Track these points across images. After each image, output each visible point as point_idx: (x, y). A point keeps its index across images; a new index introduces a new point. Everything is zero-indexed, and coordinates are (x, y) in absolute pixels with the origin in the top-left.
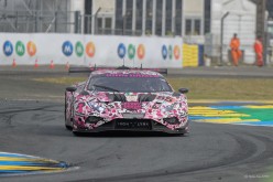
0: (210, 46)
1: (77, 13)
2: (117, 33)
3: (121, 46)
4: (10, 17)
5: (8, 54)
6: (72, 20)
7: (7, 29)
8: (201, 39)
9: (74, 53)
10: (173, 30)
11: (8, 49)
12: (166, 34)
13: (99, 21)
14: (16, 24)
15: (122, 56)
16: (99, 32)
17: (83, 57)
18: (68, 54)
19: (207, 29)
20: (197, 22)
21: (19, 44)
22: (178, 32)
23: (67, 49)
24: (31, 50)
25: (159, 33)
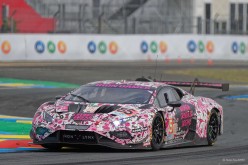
1: (199, 19)
4: (147, 22)
5: (145, 51)
13: (217, 24)
14: (151, 28)
15: (235, 52)
17: (204, 53)
24: (163, 48)
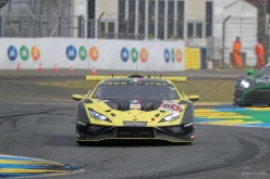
0: (212, 49)
1: (80, 18)
2: (120, 37)
3: (124, 50)
4: (14, 22)
5: (13, 58)
6: (76, 24)
7: (11, 34)
8: (203, 42)
9: (78, 57)
10: (175, 33)
11: (12, 53)
12: (169, 37)
13: (103, 25)
14: (20, 29)
15: (125, 60)
16: (102, 36)
17: (86, 61)
18: (72, 58)
19: (209, 32)
20: (199, 26)
21: (23, 48)
22: (180, 36)
23: (71, 53)
24: (36, 54)
25: (161, 37)
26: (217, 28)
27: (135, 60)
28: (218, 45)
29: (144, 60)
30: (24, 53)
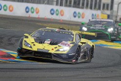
0: (112, 16)
2: (74, 7)
3: (75, 13)
8: (109, 12)
9: (55, 14)
10: (97, 7)
11: (27, 10)
12: (94, 9)
18: (52, 14)
19: (112, 8)
20: (108, 5)
21: (32, 8)
22: (99, 8)
23: (52, 12)
25: (91, 8)
26: (115, 7)
27: (79, 17)
28: (115, 14)
29: (83, 18)
30: (32, 10)
